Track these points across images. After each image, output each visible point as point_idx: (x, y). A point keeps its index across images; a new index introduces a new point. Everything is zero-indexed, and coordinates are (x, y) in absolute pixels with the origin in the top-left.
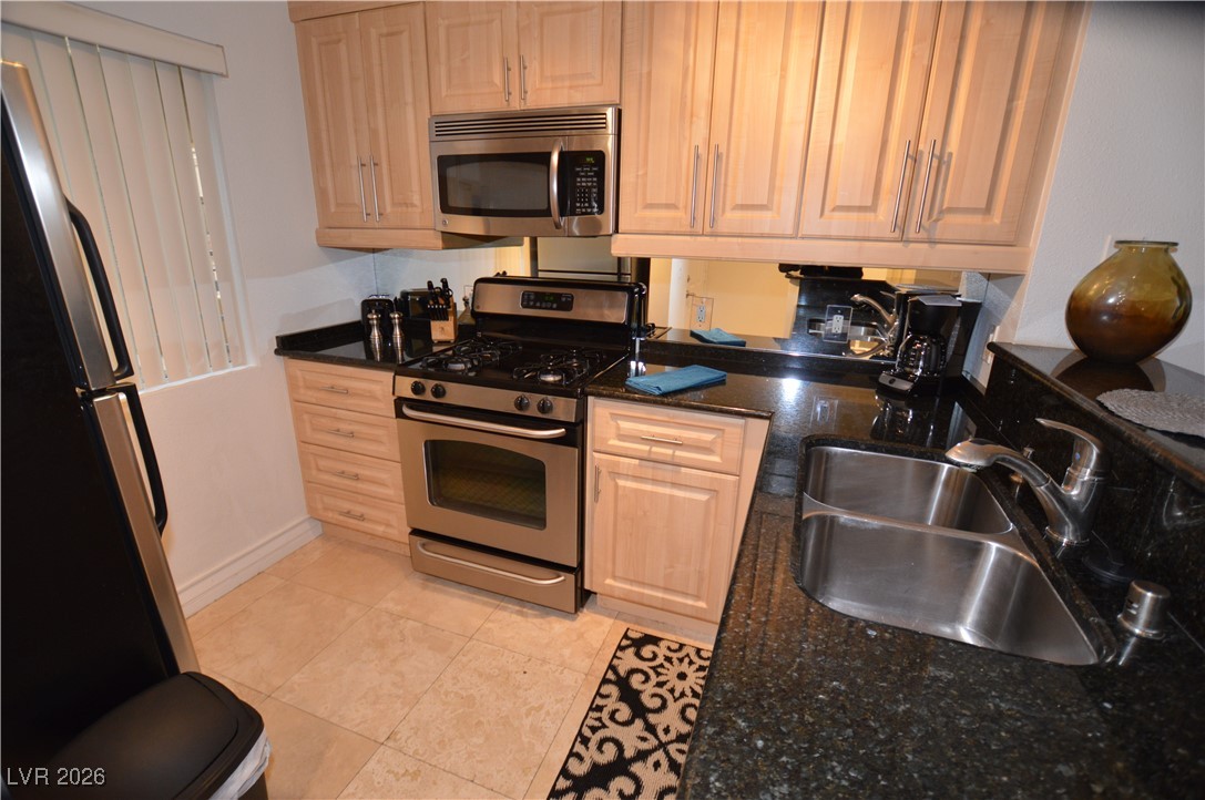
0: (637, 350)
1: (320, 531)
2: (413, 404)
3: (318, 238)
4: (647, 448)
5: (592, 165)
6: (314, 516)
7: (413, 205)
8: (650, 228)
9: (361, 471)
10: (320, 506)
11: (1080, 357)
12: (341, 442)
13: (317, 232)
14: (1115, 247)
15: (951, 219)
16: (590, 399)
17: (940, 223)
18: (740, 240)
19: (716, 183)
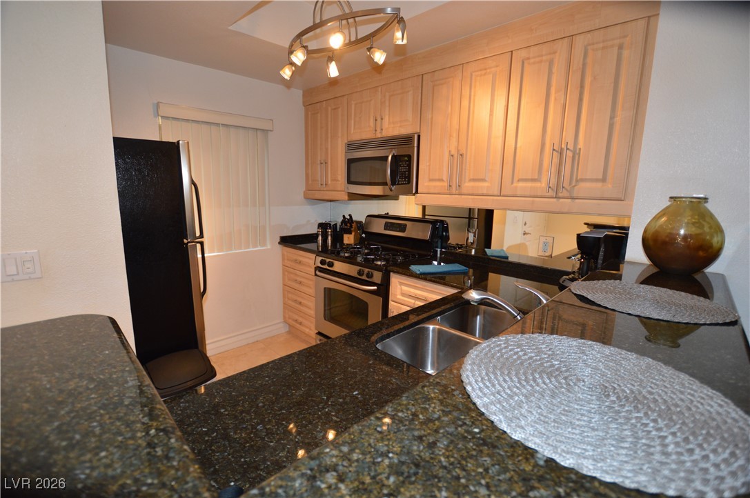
0: (439, 255)
1: (287, 330)
2: (322, 270)
3: (304, 195)
4: (413, 301)
5: (407, 161)
6: (285, 322)
7: (338, 181)
8: (432, 191)
9: (303, 301)
10: (287, 316)
11: (655, 270)
12: (296, 286)
13: (304, 192)
14: (669, 201)
15: (582, 185)
16: (391, 273)
17: (576, 187)
18: (473, 197)
19: (462, 168)
